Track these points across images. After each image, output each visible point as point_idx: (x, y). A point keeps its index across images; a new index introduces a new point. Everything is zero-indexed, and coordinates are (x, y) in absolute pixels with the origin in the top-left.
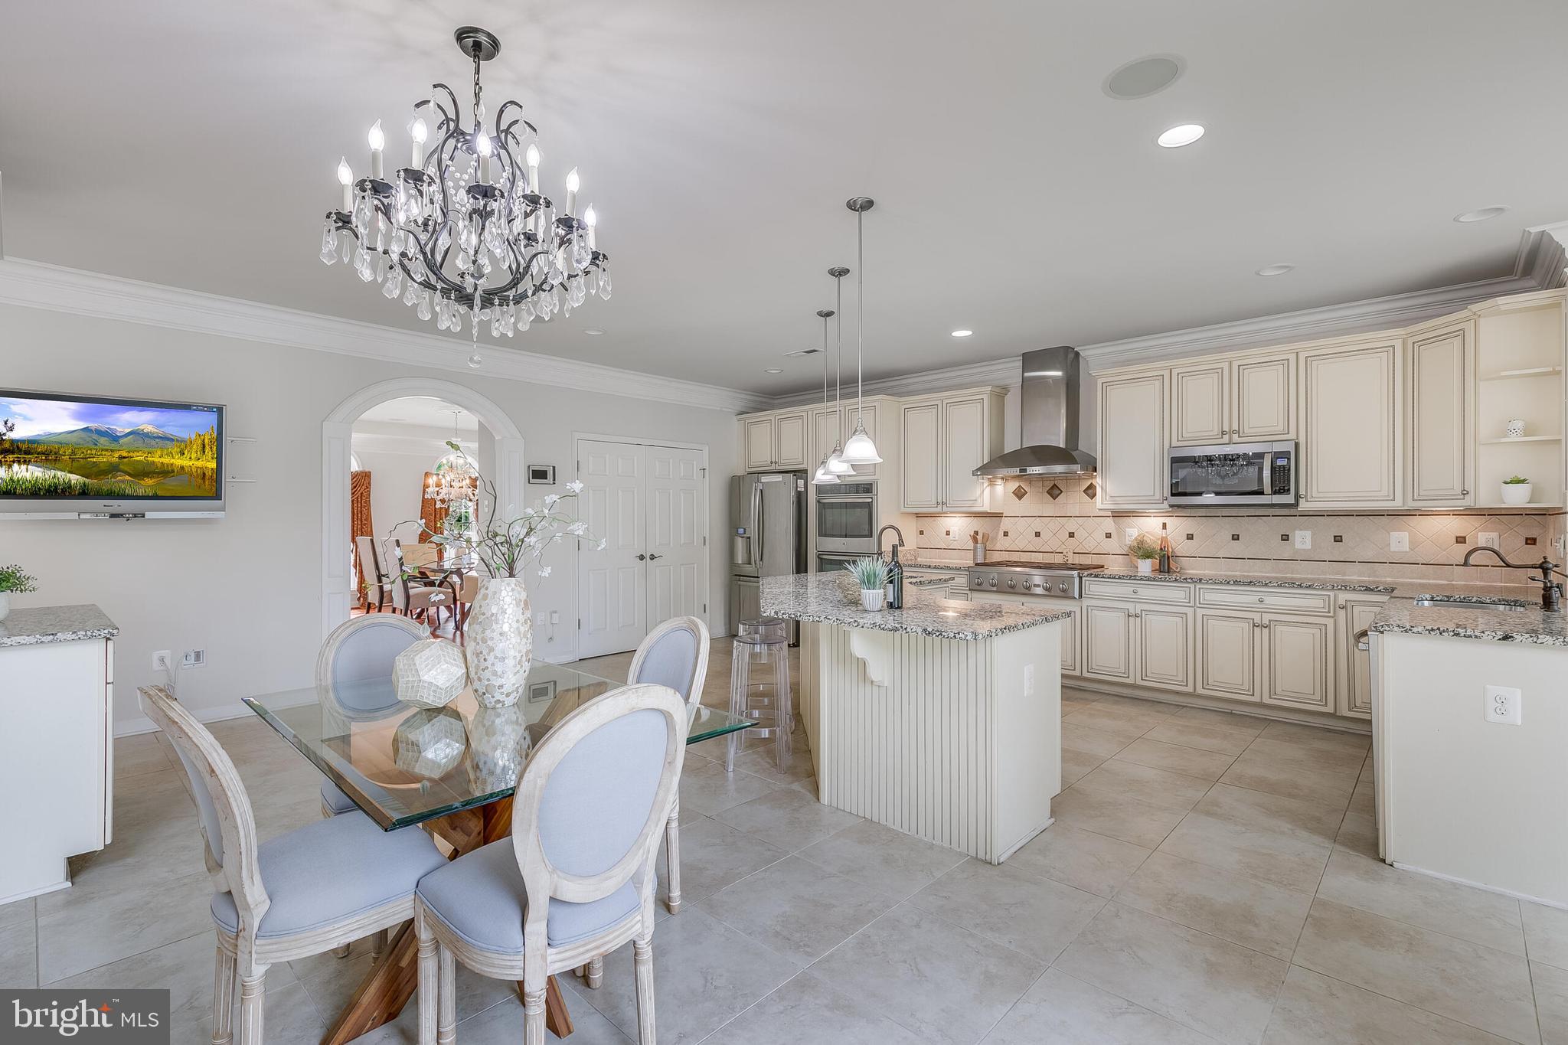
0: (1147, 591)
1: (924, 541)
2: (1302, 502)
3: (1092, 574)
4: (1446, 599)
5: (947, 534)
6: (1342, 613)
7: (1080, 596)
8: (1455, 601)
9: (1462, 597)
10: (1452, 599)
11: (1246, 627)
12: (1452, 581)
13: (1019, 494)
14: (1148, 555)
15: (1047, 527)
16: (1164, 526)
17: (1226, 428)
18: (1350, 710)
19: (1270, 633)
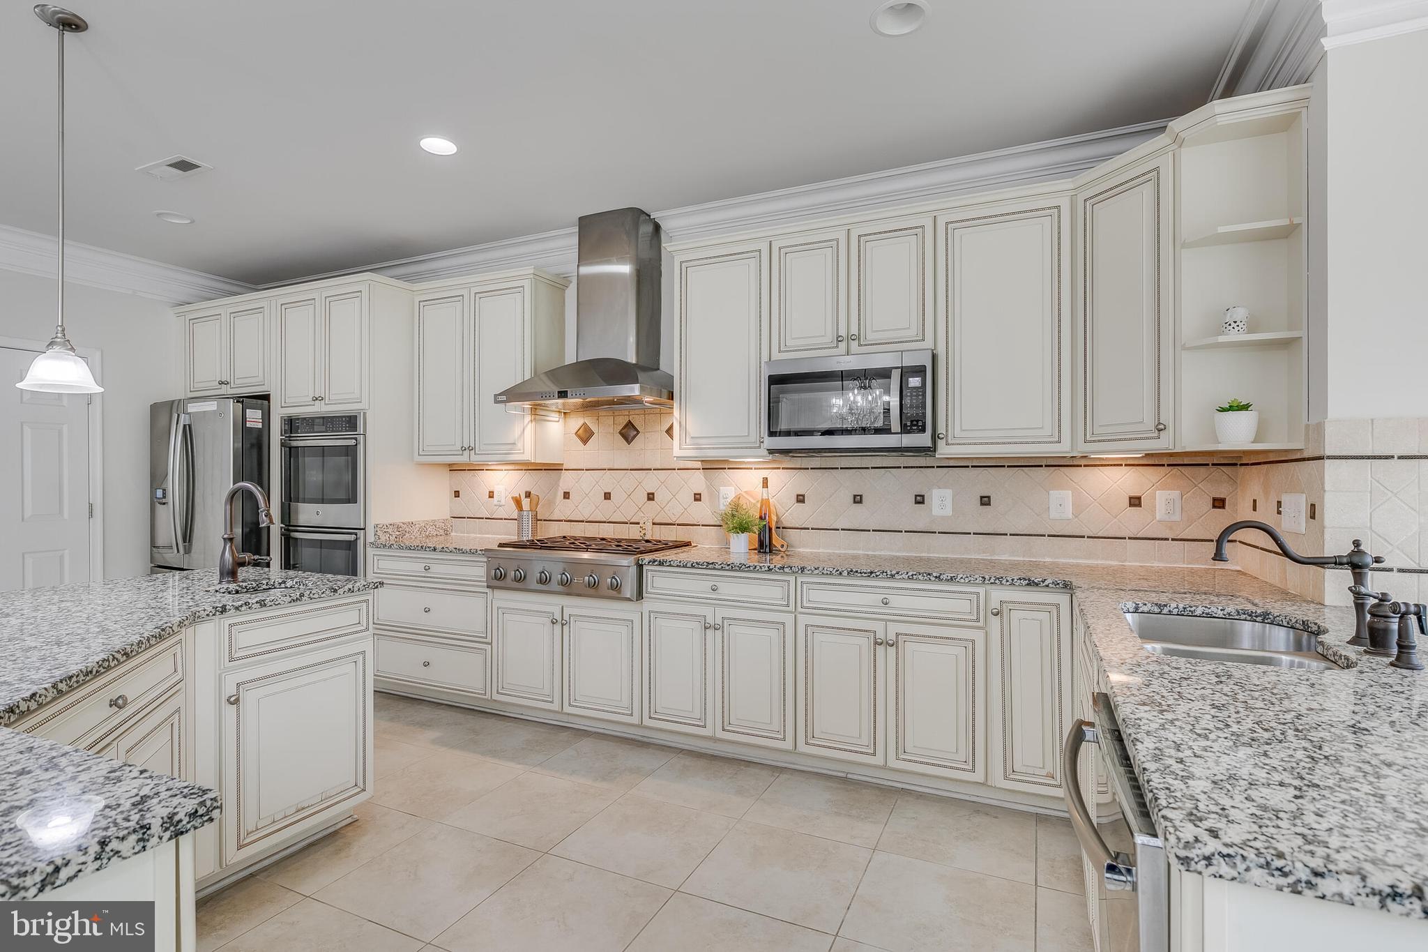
0: (732, 587)
1: (461, 507)
2: (941, 444)
3: (655, 561)
4: (1157, 610)
5: (490, 497)
6: (995, 622)
7: (640, 595)
8: (1170, 613)
9: (1181, 606)
10: (1165, 611)
11: (864, 642)
12: (1125, 561)
13: (585, 436)
14: (743, 528)
15: (621, 485)
16: (765, 483)
17: (843, 332)
18: (1006, 778)
19: (897, 653)
